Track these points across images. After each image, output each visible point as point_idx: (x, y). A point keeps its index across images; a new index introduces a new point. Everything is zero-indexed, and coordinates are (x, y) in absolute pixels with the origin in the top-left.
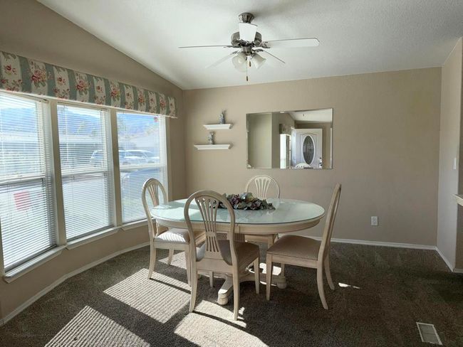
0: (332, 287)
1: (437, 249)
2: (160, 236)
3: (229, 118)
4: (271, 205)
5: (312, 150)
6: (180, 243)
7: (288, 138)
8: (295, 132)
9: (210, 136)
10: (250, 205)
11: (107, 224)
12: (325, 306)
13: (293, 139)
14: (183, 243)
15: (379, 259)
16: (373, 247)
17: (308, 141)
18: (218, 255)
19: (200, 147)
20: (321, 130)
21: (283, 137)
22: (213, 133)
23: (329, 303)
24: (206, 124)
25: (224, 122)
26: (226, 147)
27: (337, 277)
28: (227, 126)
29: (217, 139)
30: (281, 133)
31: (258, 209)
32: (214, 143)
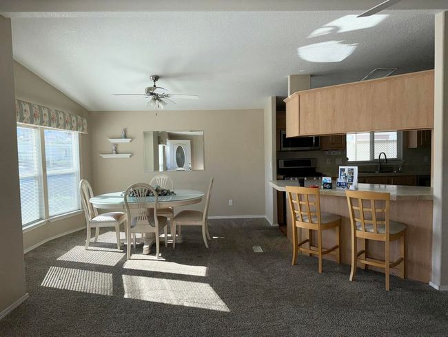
0: (210, 239)
1: (265, 217)
2: (94, 219)
3: (129, 134)
4: (173, 192)
5: (183, 157)
6: (112, 221)
7: (164, 147)
8: (169, 142)
9: (114, 148)
10: (160, 193)
11: (37, 217)
12: (207, 247)
13: (168, 148)
14: (114, 221)
15: (234, 224)
16: (230, 219)
17: (180, 150)
18: (146, 222)
19: (105, 156)
20: (189, 141)
21: (161, 147)
22: (116, 145)
23: (209, 245)
24: (110, 137)
25: (125, 137)
26: (128, 156)
27: (212, 234)
28: (128, 140)
29: (119, 149)
30: (159, 143)
31: (166, 195)
32: (117, 153)
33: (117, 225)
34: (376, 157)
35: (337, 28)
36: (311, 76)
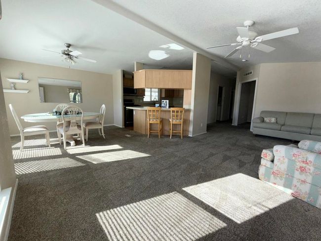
1: (114, 125)
2: (26, 130)
9: (12, 85)
18: (76, 128)
24: (8, 78)
25: (23, 79)
26: (26, 92)
28: (26, 81)
32: (15, 89)
33: (47, 133)
34: (152, 100)
35: (170, 47)
36: (144, 64)
